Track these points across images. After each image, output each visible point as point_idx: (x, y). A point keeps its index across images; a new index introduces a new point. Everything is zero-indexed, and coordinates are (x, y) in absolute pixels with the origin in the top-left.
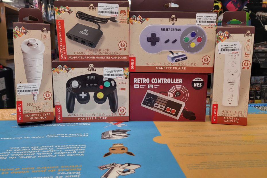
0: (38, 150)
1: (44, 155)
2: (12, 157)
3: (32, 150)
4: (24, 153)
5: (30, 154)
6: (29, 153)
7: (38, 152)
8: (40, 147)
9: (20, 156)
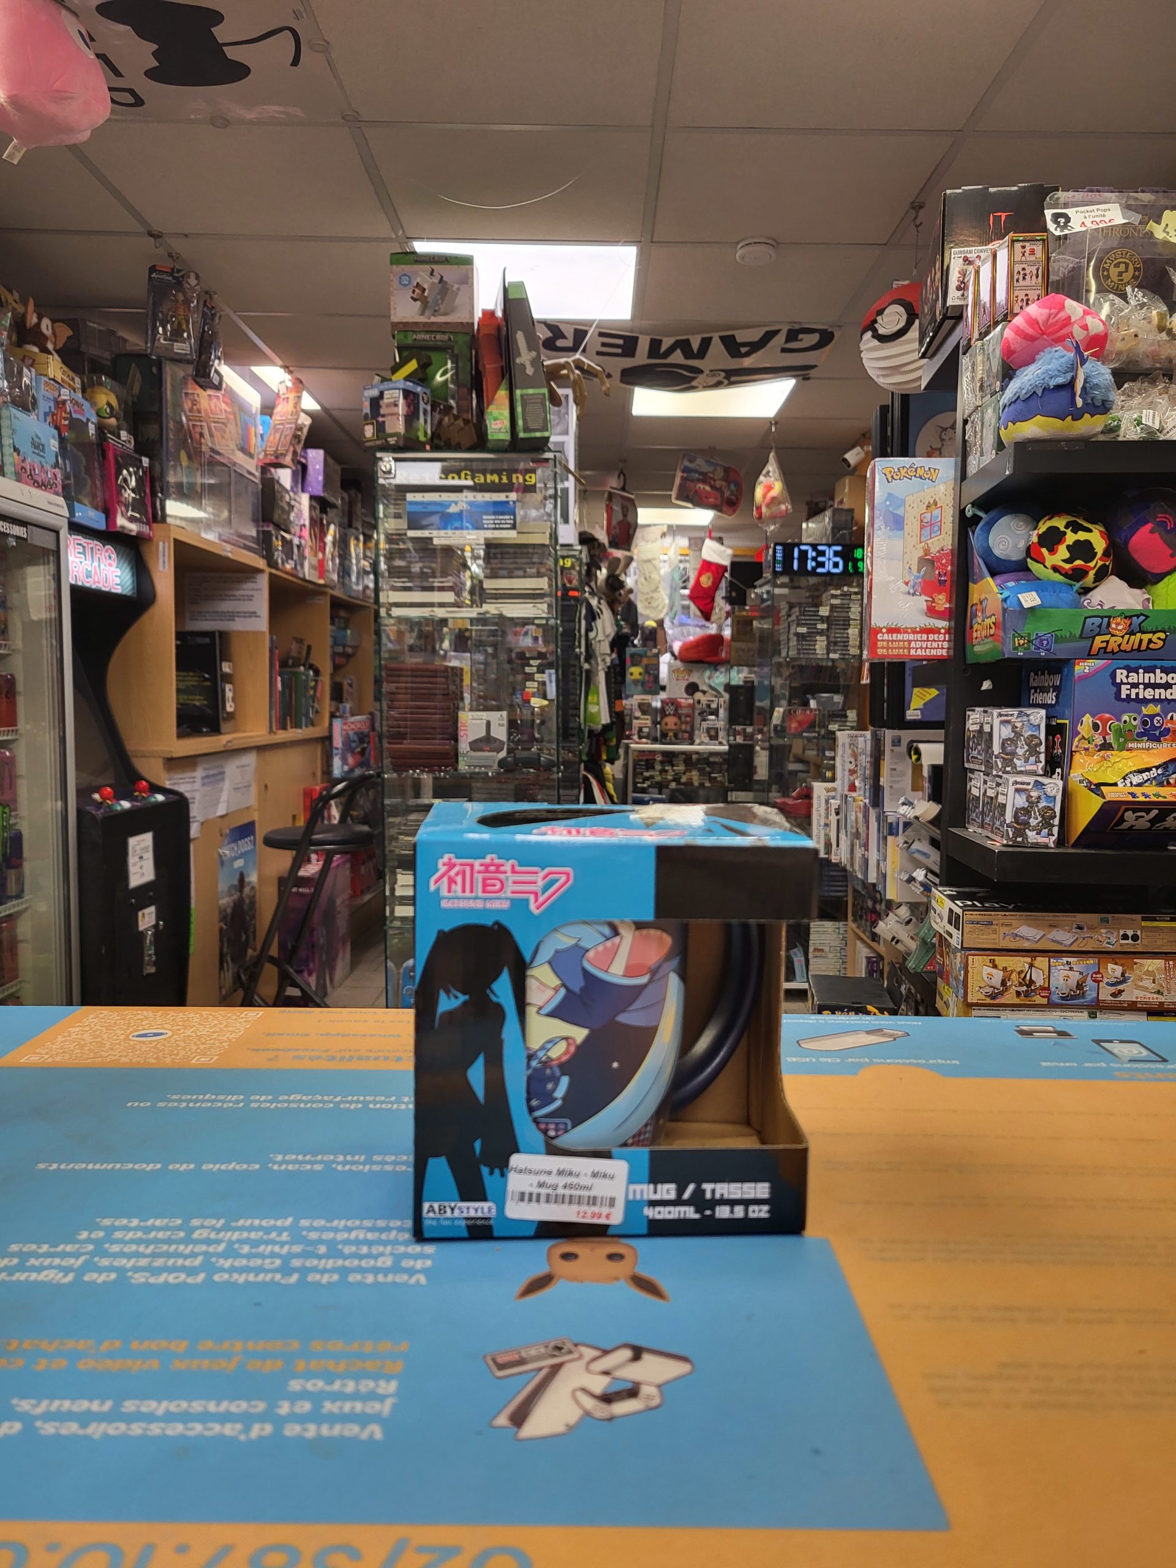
0: (218, 1242)
1: (241, 1270)
2: (95, 1275)
3: (195, 1235)
4: (154, 1255)
5: (180, 1262)
6: (177, 1255)
7: (221, 1247)
8: (233, 1224)
9: (136, 1269)
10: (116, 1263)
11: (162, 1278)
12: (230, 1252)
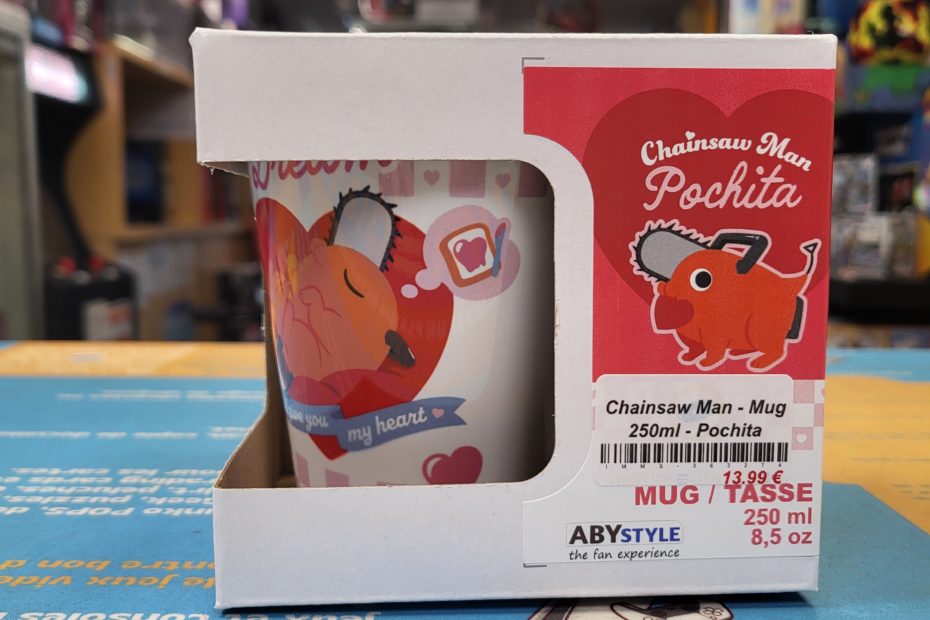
0: (151, 485)
1: (176, 506)
3: (124, 481)
4: (74, 495)
6: (102, 495)
7: (153, 490)
8: (168, 473)
9: (51, 505)
10: (30, 500)
11: (83, 511)
12: (163, 492)
